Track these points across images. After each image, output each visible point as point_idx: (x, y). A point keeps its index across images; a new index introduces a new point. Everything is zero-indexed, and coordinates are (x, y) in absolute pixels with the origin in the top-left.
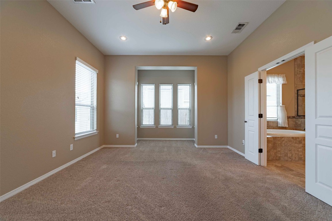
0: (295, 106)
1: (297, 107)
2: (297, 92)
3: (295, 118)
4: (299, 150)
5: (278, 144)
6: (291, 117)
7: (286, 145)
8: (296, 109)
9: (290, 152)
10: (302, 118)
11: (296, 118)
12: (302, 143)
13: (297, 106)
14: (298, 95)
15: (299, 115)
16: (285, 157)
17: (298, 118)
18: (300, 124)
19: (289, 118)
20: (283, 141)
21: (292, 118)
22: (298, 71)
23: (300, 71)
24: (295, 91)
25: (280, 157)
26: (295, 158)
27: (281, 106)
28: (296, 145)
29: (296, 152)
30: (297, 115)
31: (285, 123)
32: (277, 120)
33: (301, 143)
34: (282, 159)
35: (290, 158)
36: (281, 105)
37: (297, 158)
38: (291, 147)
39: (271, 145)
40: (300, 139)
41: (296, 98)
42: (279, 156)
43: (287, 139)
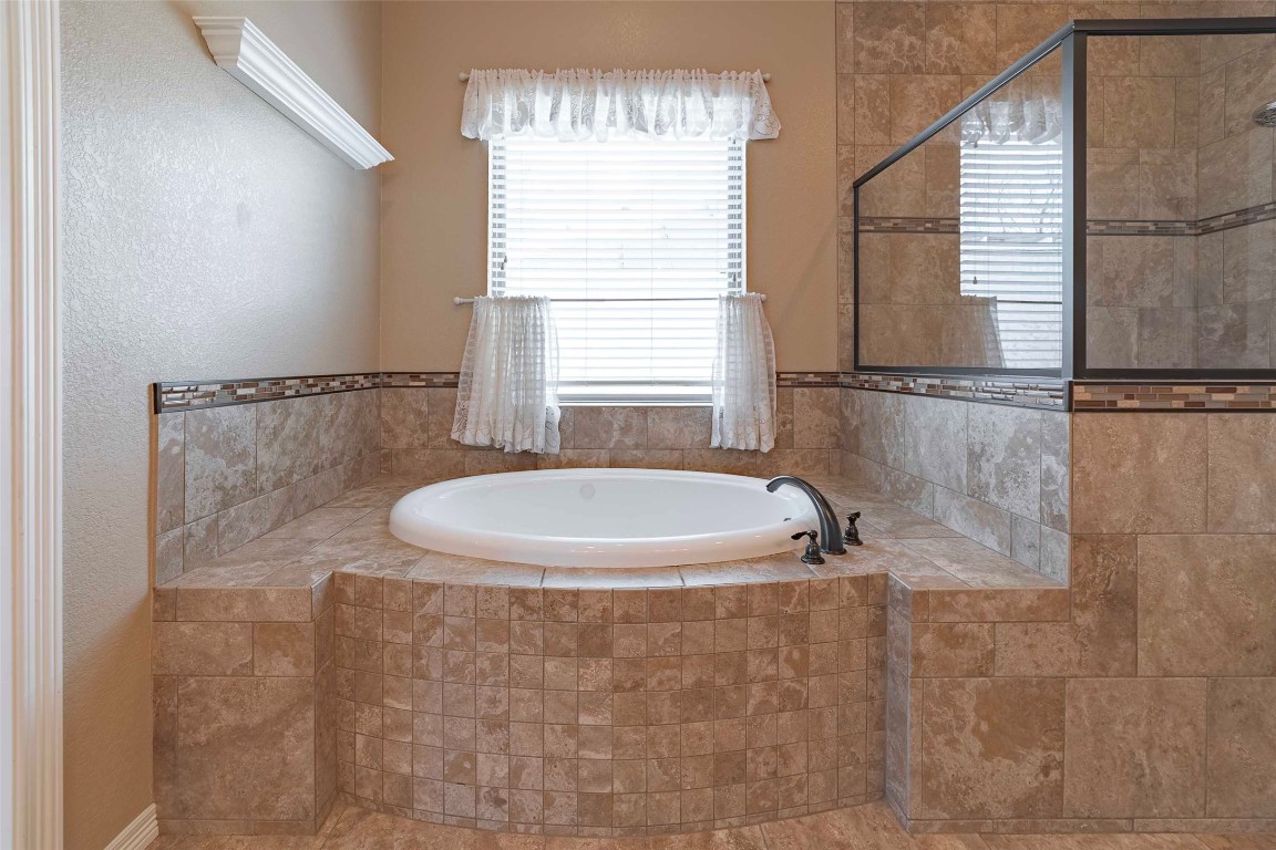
0: (842, 300)
2: (850, 202)
3: (836, 385)
4: (585, 719)
5: (389, 648)
6: (811, 378)
7: (458, 670)
9: (500, 735)
11: (843, 385)
12: (618, 652)
14: (858, 221)
15: (863, 363)
16: (453, 791)
17: (857, 387)
18: (856, 432)
19: (785, 383)
20: (436, 621)
21: (817, 385)
22: (858, 47)
23: (874, 53)
25: (407, 783)
26: (548, 802)
28: (550, 666)
29: (552, 746)
30: (849, 367)
33: (604, 649)
34: (425, 801)
35: (499, 802)
37: (560, 800)
38: (502, 694)
39: (292, 671)
40: (594, 612)
41: (849, 239)
42: (405, 769)
43: (470, 603)
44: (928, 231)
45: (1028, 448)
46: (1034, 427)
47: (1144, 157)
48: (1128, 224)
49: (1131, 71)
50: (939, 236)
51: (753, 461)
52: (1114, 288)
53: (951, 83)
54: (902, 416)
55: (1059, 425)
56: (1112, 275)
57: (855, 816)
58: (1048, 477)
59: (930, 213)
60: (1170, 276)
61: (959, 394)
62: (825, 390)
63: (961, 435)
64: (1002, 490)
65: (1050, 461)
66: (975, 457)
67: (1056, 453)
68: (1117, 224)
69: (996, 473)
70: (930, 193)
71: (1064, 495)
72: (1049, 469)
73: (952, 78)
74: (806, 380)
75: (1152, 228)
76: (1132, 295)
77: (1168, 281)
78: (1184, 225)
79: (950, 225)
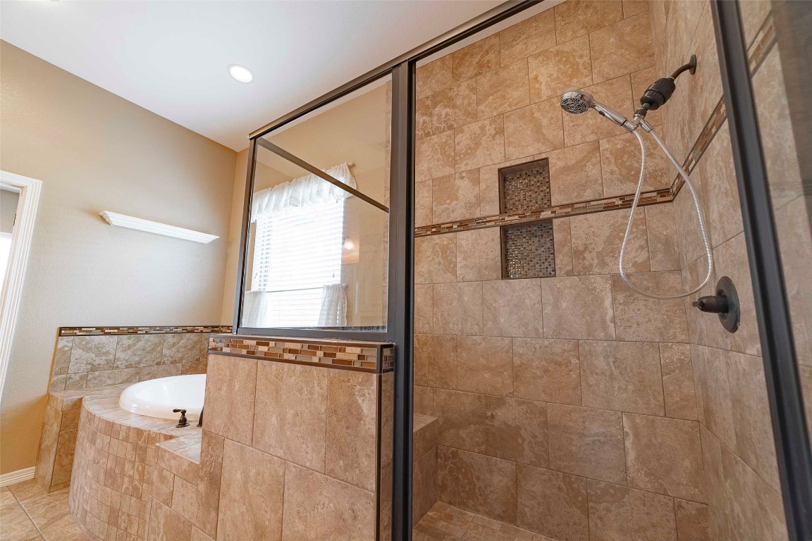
44: (434, 233)
47: (604, 145)
48: (592, 203)
49: (584, 84)
50: (441, 236)
52: (584, 259)
53: (448, 136)
56: (581, 248)
59: (435, 221)
60: (643, 242)
68: (584, 205)
70: (434, 208)
73: (448, 132)
75: (620, 202)
76: (603, 264)
77: (641, 248)
78: (655, 194)
79: (447, 228)
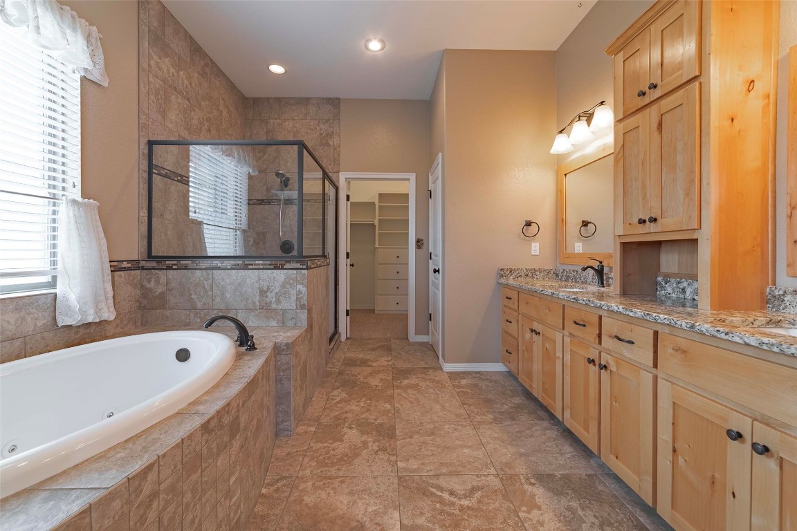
0: (141, 214)
1: (146, 219)
2: (146, 151)
3: (138, 268)
6: (125, 265)
8: (144, 229)
10: (169, 268)
11: (143, 268)
13: (146, 214)
14: (151, 166)
15: (153, 254)
17: (154, 269)
18: (162, 296)
21: (128, 269)
24: (142, 146)
27: (74, 202)
30: (145, 256)
31: (103, 298)
32: (53, 283)
36: (76, 194)
41: (146, 175)
45: (291, 284)
46: (293, 276)
50: (182, 185)
51: (88, 331)
53: (187, 105)
54: (210, 281)
55: (304, 274)
57: (279, 447)
58: (299, 292)
59: (180, 172)
61: (254, 267)
62: (133, 272)
63: (255, 284)
64: (278, 301)
65: (300, 287)
66: (263, 293)
67: (302, 284)
69: (275, 296)
70: (179, 160)
71: (305, 298)
72: (299, 290)
73: (188, 102)
74: (123, 266)
79: (185, 181)
